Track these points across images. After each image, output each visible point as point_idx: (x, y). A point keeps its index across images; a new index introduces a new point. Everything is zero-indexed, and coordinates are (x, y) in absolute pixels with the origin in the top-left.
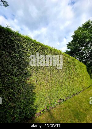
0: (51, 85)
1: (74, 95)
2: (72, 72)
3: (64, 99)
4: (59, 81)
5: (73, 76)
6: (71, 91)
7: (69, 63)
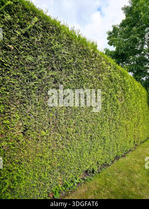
0: (67, 138)
1: (117, 158)
2: (117, 106)
3: (96, 169)
4: (86, 128)
5: (118, 117)
6: (111, 150)
7: (112, 81)
